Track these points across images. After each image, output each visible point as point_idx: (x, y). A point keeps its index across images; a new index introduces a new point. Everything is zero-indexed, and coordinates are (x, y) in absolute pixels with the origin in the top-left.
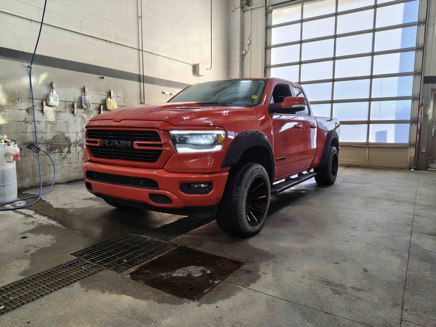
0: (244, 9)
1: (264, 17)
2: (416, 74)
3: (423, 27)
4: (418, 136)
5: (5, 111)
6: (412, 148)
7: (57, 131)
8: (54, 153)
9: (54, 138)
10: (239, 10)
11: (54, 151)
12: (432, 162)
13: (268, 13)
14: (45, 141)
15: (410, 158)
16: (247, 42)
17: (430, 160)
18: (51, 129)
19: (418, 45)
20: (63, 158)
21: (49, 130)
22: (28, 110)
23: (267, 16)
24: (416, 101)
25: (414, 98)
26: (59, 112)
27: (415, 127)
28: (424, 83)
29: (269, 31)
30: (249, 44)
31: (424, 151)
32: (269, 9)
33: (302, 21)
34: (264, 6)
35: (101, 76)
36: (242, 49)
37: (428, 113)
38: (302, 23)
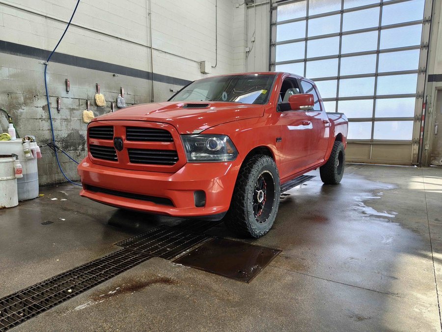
0: (249, 6)
1: (269, 13)
2: (420, 71)
3: (428, 25)
4: (422, 133)
5: (23, 108)
6: (416, 145)
7: (71, 129)
8: (69, 150)
9: (69, 135)
10: (244, 6)
11: (69, 149)
12: (435, 159)
13: (273, 9)
14: (61, 138)
15: (414, 154)
16: (250, 39)
17: (433, 157)
18: (66, 127)
19: (423, 43)
20: (78, 156)
21: (64, 128)
22: (43, 108)
23: (271, 13)
24: (420, 99)
25: (418, 96)
26: (73, 109)
27: (418, 123)
28: (428, 81)
29: (273, 27)
30: (253, 41)
31: (427, 148)
32: (274, 5)
33: (307, 18)
34: (268, 3)
35: (112, 74)
36: (246, 47)
37: (432, 110)
38: (307, 20)
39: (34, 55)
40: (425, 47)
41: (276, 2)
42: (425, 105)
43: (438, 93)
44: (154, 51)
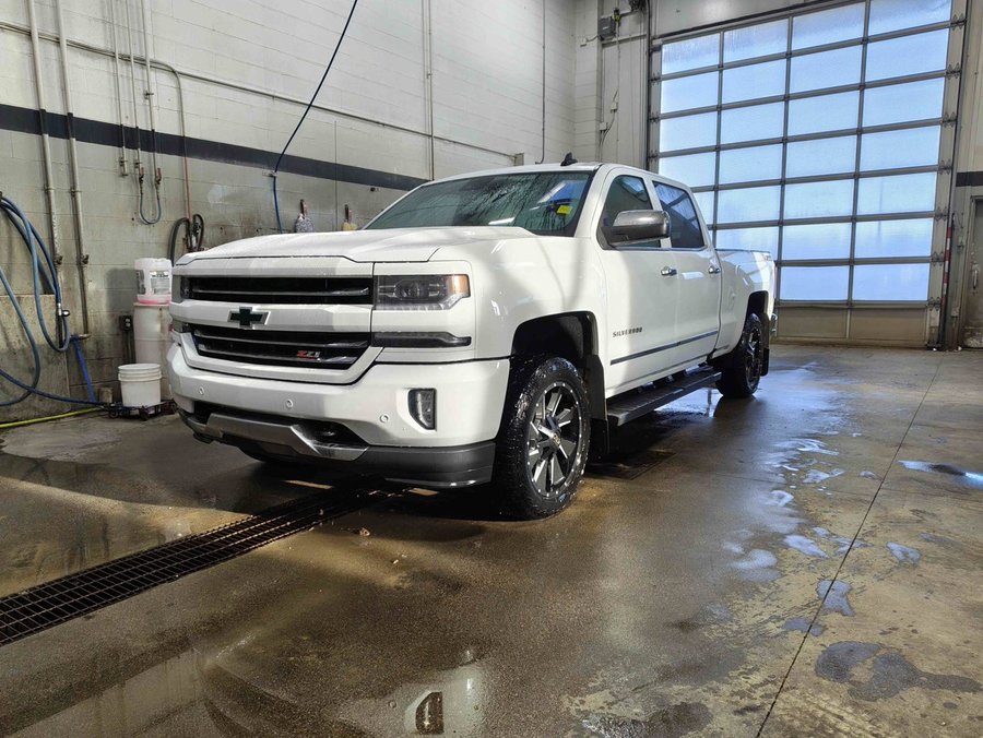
0: (605, 42)
1: (646, 60)
2: (942, 168)
3: (955, 80)
4: (945, 285)
6: (934, 309)
10: (596, 42)
12: (973, 335)
13: (652, 50)
16: (609, 105)
17: (968, 331)
19: (946, 113)
23: (650, 57)
24: (941, 221)
25: (937, 216)
27: (939, 267)
28: (957, 186)
29: (654, 86)
30: (615, 110)
31: (955, 313)
32: (657, 42)
33: (721, 68)
34: (644, 36)
35: (370, 187)
36: (600, 121)
37: (964, 241)
38: (721, 72)
39: (256, 162)
40: (949, 121)
41: (661, 37)
42: (951, 230)
43: (976, 207)
44: (435, 141)
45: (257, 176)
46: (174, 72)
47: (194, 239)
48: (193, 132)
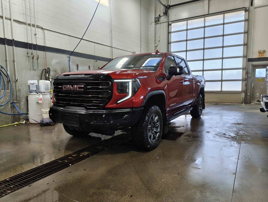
0: (157, 23)
1: (167, 27)
2: (244, 57)
3: (246, 35)
4: (246, 87)
6: (243, 93)
10: (154, 23)
13: (169, 25)
15: (243, 98)
16: (158, 39)
17: (252, 99)
19: (244, 43)
23: (169, 27)
25: (243, 69)
27: (244, 82)
28: (248, 62)
29: (170, 34)
30: (159, 41)
31: (249, 94)
32: (170, 23)
34: (167, 22)
35: (96, 60)
36: (155, 44)
37: (250, 76)
38: (187, 31)
39: (65, 53)
40: (245, 45)
41: (171, 22)
42: (247, 73)
43: (253, 67)
44: (113, 49)
45: (65, 57)
46: (42, 28)
47: (47, 74)
48: (48, 45)
